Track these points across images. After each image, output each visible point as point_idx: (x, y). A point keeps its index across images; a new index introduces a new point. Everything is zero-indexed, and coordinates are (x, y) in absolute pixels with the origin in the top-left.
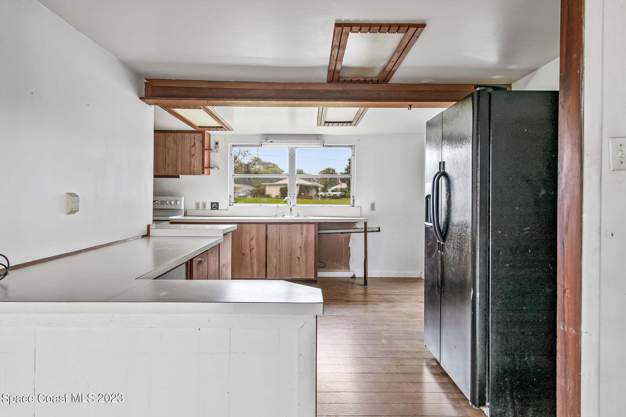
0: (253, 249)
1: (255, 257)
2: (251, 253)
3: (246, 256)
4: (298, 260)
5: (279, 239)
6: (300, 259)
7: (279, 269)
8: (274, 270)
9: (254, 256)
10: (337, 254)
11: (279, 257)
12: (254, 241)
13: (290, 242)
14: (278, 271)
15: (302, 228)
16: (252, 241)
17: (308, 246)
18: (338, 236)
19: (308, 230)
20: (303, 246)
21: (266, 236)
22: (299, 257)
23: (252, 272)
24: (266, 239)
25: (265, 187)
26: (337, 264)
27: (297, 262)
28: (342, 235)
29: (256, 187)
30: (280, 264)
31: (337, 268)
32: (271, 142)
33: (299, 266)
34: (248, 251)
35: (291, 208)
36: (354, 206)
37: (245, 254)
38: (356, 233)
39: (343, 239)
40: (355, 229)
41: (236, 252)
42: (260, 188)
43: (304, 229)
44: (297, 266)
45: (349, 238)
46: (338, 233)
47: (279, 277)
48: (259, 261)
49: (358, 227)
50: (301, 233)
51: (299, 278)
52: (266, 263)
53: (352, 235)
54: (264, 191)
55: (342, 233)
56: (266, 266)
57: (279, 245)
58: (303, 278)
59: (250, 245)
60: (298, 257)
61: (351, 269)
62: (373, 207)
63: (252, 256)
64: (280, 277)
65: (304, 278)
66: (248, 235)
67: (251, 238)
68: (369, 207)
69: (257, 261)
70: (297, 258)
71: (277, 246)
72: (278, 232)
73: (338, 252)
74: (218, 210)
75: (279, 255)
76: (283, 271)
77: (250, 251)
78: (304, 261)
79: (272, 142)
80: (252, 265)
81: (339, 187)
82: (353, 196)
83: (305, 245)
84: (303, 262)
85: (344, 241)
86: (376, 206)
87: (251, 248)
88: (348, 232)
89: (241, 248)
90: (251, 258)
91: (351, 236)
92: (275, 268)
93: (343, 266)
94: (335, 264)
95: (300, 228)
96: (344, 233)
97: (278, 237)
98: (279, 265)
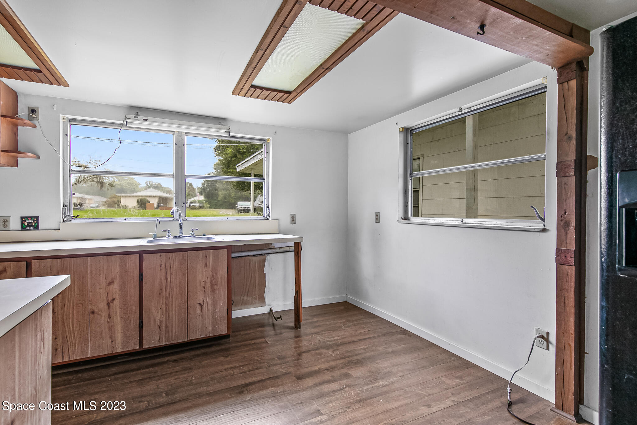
0: (114, 299)
1: (118, 314)
2: (109, 308)
3: (98, 314)
4: (200, 308)
5: (166, 278)
6: (204, 307)
7: (167, 327)
8: (157, 332)
9: (116, 313)
10: (248, 285)
11: (166, 308)
12: (116, 286)
13: (185, 281)
14: (164, 332)
15: (206, 257)
16: (111, 286)
17: (216, 285)
18: (250, 260)
19: (216, 259)
20: (208, 285)
21: (141, 275)
22: (202, 303)
23: (112, 342)
24: (141, 280)
25: (120, 199)
26: (248, 298)
27: (199, 312)
28: (254, 258)
29: (111, 198)
30: (167, 319)
31: (249, 304)
32: (144, 120)
33: (202, 317)
34: (102, 305)
35: (180, 224)
36: (268, 219)
37: (96, 311)
38: (273, 255)
39: (257, 263)
40: (272, 248)
41: (75, 311)
42: (115, 200)
43: (209, 257)
44: (199, 318)
45: (264, 261)
46: (249, 256)
47: (166, 341)
48: (126, 320)
49: (276, 246)
50: (204, 265)
51: (202, 336)
52: (141, 322)
53: (268, 257)
54: (119, 202)
55: (254, 256)
56: (141, 327)
57: (166, 288)
58: (208, 336)
59: (107, 294)
60: (200, 304)
61: (266, 303)
62: (293, 219)
63: (111, 313)
64: (168, 341)
65: (211, 335)
66: (102, 276)
67: (109, 280)
68: (289, 219)
69: (121, 321)
70: (198, 306)
71: (161, 289)
72: (163, 266)
73: (249, 281)
74: (39, 230)
75: (166, 303)
76: (174, 330)
77: (108, 305)
78: (210, 307)
79: (146, 120)
80: (111, 328)
81: (196, 199)
82: (267, 205)
83: (211, 282)
84: (208, 310)
85: (258, 266)
86: (297, 219)
87: (110, 299)
88: (263, 253)
89: (87, 302)
90: (109, 317)
91: (267, 259)
92: (157, 327)
93: (256, 299)
94: (245, 298)
95: (203, 256)
96: (257, 255)
97: (164, 274)
98: (166, 322)
